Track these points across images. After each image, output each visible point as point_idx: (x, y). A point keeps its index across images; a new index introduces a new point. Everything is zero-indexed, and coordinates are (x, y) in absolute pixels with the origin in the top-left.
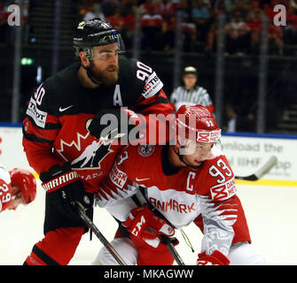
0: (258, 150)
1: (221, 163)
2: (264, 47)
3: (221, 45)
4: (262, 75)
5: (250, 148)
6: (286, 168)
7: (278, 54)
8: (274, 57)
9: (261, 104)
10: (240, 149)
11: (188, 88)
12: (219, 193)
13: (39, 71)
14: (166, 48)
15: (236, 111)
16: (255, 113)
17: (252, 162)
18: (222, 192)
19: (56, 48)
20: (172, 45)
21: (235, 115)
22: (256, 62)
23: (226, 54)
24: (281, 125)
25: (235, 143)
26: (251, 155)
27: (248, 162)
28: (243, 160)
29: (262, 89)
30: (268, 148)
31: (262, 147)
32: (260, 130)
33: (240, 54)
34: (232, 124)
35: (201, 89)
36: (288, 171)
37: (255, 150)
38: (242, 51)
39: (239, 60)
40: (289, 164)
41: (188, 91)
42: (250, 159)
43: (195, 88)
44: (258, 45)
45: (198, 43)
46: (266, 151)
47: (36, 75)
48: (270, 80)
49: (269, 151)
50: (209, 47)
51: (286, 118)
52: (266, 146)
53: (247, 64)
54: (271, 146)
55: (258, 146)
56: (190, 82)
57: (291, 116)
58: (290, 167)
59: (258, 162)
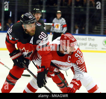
0: (86, 40)
1: (78, 52)
2: (88, 4)
3: (73, 3)
4: (87, 14)
5: (83, 39)
6: (96, 46)
7: (93, 7)
8: (92, 8)
9: (87, 24)
10: (80, 40)
11: (58, 18)
12: (79, 62)
13: (11, 13)
14: (54, 5)
15: (78, 27)
16: (85, 27)
17: (84, 44)
18: (80, 62)
19: (16, 5)
20: (56, 4)
21: (78, 28)
22: (85, 9)
23: (75, 7)
24: (94, 31)
25: (78, 38)
26: (84, 42)
27: (83, 44)
28: (81, 43)
29: (87, 19)
30: (89, 39)
31: (87, 39)
32: (87, 33)
33: (80, 7)
34: (77, 31)
35: (63, 18)
36: (96, 47)
37: (85, 40)
38: (80, 5)
39: (80, 9)
40: (97, 45)
41: (58, 19)
42: (83, 43)
43: (61, 18)
44: (86, 3)
45: (65, 3)
46: (89, 40)
47: (10, 14)
48: (90, 16)
49: (90, 40)
50: (69, 4)
51: (96, 29)
52: (89, 38)
53: (82, 10)
54: (90, 39)
55: (86, 38)
56: (59, 16)
57: (97, 28)
58: (97, 46)
59: (86, 44)
